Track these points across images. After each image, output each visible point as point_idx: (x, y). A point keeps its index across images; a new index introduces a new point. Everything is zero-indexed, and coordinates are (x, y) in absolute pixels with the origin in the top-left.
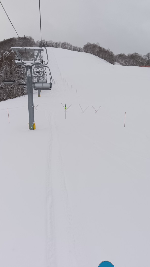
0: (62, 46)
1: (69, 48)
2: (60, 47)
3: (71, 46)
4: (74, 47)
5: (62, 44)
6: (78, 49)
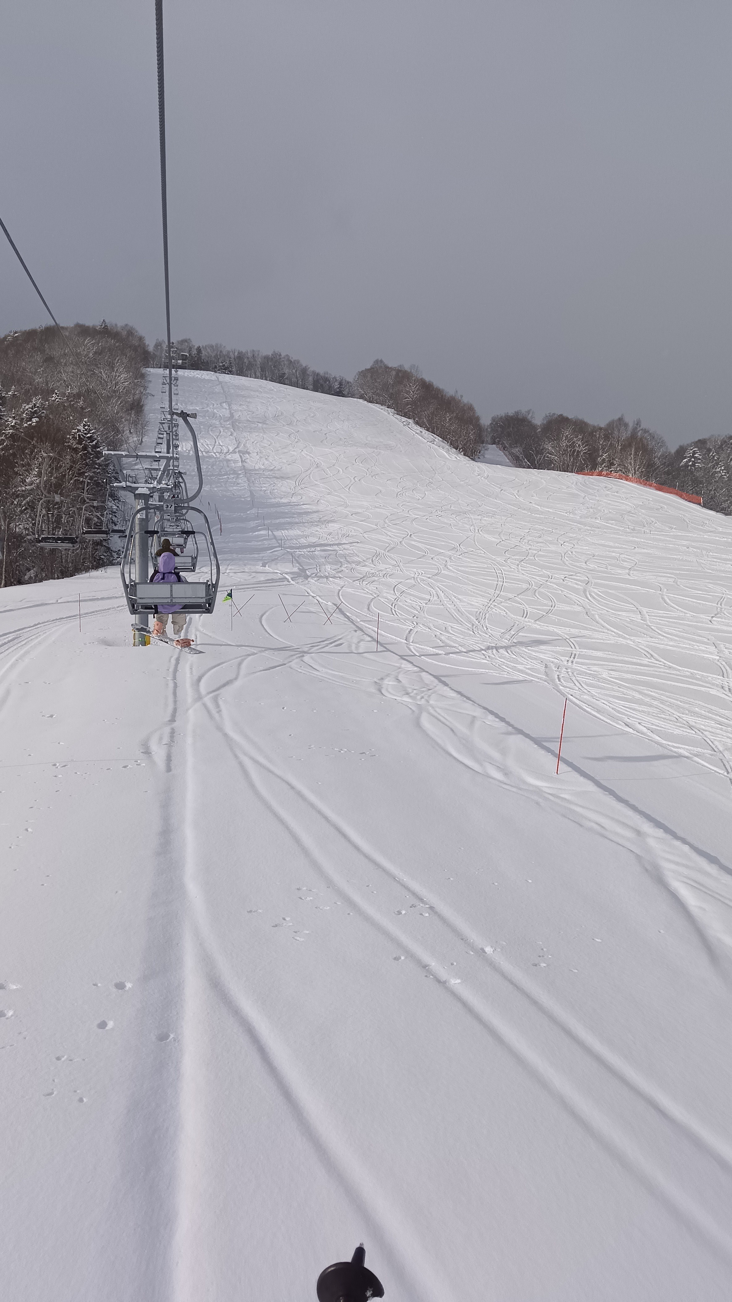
0: (263, 369)
1: (294, 380)
2: (258, 374)
3: (304, 371)
4: (318, 374)
5: (266, 358)
6: (336, 385)
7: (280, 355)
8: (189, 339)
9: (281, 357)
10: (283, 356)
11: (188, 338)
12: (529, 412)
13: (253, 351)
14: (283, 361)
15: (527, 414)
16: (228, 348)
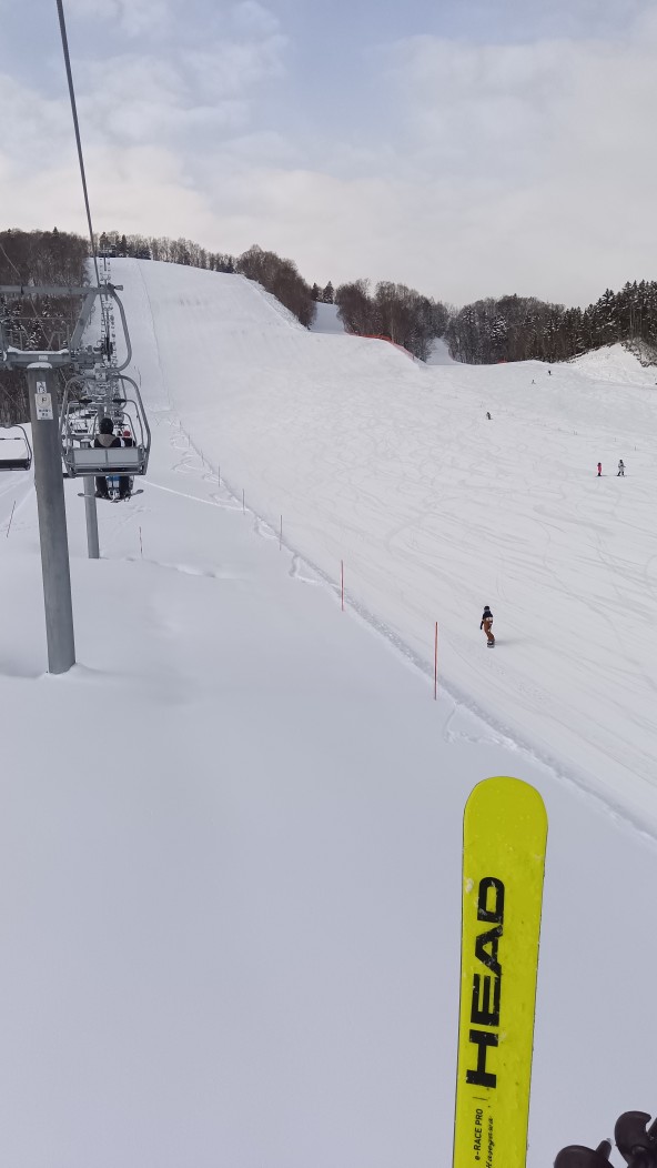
8: (117, 231)
9: (185, 242)
10: (187, 241)
13: (165, 238)
14: (187, 245)
15: (366, 282)
16: (146, 237)
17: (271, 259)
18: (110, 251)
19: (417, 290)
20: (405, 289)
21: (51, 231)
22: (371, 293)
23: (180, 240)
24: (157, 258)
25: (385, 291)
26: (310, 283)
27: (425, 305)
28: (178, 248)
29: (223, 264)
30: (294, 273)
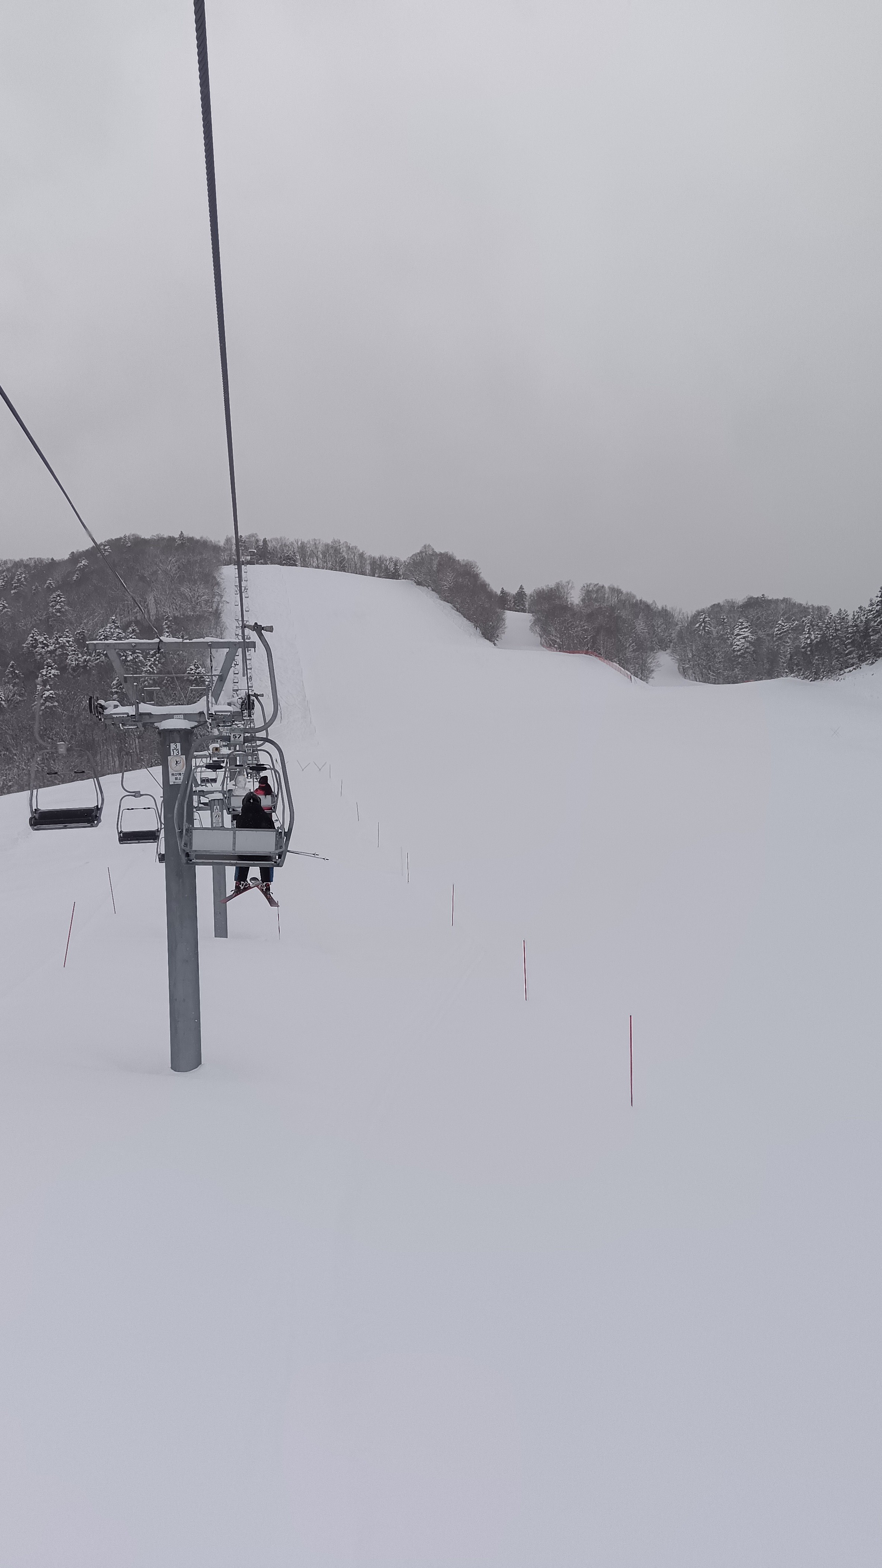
3: (361, 556)
5: (327, 546)
7: (340, 542)
8: (256, 534)
9: (340, 544)
10: (342, 543)
11: (254, 533)
12: (568, 583)
13: (315, 540)
14: (343, 547)
15: (567, 584)
16: (292, 540)
17: (446, 561)
18: (249, 558)
19: (634, 592)
20: (619, 592)
21: (177, 536)
22: (575, 598)
23: (334, 542)
24: (305, 565)
25: (592, 594)
26: (496, 588)
27: (644, 609)
28: (331, 551)
29: (387, 569)
30: (475, 577)
